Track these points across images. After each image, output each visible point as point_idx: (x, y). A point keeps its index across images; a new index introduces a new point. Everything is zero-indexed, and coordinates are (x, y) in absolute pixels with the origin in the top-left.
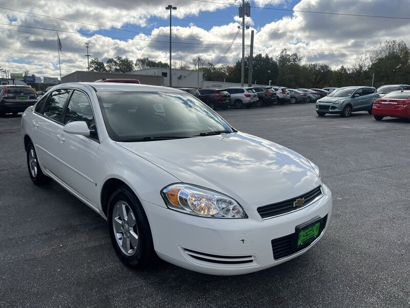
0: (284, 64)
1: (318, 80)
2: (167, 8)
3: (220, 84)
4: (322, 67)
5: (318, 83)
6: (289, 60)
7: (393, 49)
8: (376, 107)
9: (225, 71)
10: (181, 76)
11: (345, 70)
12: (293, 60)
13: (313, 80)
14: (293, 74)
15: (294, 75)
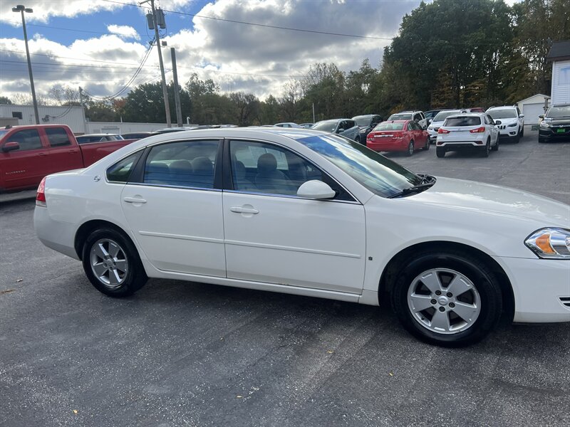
0: (197, 94)
1: (244, 114)
2: (14, 10)
3: (115, 125)
4: (247, 97)
5: (246, 118)
6: (203, 89)
7: (325, 73)
8: (370, 142)
9: (110, 106)
10: (47, 116)
11: (274, 100)
12: (209, 88)
13: (239, 115)
14: (212, 107)
15: (214, 108)
